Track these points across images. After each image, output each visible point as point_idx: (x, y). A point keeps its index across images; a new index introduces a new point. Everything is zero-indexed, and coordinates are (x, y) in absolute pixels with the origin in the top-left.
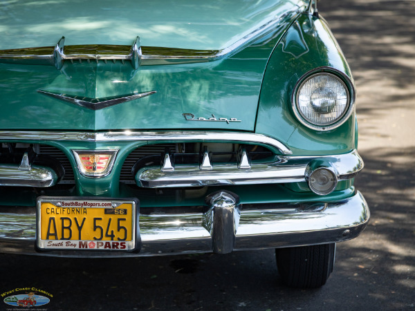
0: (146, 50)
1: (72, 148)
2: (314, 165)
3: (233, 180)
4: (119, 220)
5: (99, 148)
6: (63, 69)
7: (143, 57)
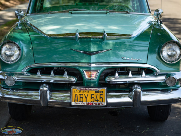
0: (108, 34)
1: (83, 69)
2: (168, 76)
3: (139, 81)
4: (100, 95)
5: (92, 69)
6: (78, 41)
7: (108, 37)
